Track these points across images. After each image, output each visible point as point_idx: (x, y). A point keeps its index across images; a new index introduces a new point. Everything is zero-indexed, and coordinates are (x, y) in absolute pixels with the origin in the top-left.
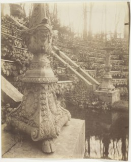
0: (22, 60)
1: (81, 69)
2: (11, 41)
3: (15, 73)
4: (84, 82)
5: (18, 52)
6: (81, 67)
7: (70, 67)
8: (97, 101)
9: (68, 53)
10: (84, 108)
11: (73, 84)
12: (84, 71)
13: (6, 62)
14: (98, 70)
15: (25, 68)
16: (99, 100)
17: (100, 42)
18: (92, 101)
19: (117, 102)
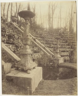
0: (19, 45)
1: (46, 48)
2: (14, 36)
3: (16, 50)
4: (47, 54)
5: (17, 41)
6: (46, 47)
7: (40, 47)
8: (52, 63)
9: (40, 40)
10: (47, 66)
11: (41, 55)
12: (47, 49)
13: (12, 46)
14: (54, 48)
15: (20, 48)
16: (53, 62)
17: (57, 33)
18: (50, 63)
19: (62, 63)
